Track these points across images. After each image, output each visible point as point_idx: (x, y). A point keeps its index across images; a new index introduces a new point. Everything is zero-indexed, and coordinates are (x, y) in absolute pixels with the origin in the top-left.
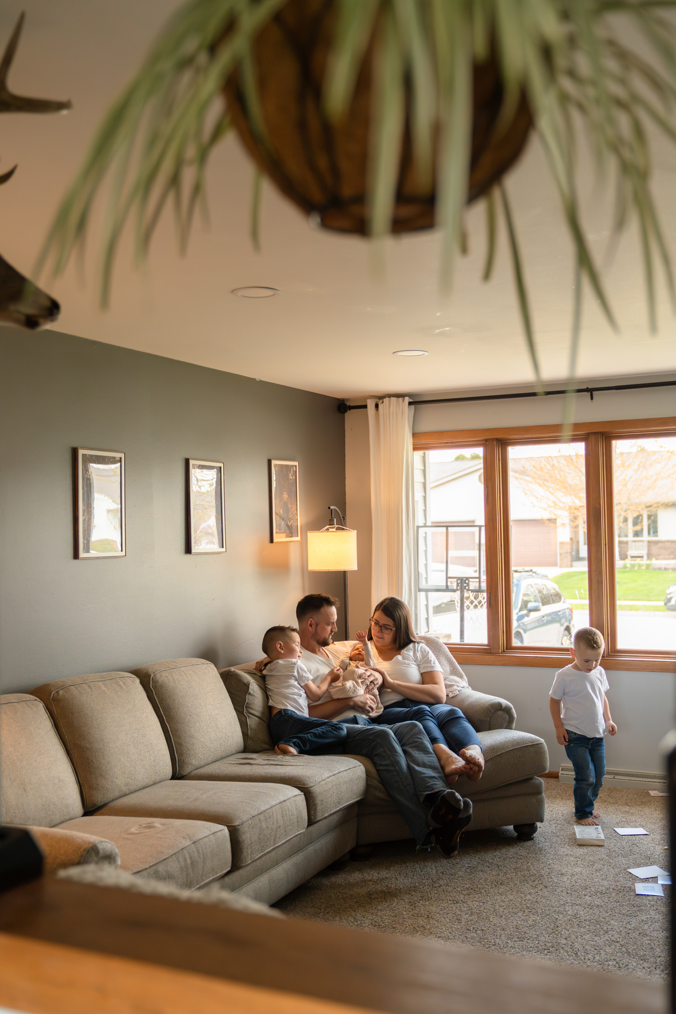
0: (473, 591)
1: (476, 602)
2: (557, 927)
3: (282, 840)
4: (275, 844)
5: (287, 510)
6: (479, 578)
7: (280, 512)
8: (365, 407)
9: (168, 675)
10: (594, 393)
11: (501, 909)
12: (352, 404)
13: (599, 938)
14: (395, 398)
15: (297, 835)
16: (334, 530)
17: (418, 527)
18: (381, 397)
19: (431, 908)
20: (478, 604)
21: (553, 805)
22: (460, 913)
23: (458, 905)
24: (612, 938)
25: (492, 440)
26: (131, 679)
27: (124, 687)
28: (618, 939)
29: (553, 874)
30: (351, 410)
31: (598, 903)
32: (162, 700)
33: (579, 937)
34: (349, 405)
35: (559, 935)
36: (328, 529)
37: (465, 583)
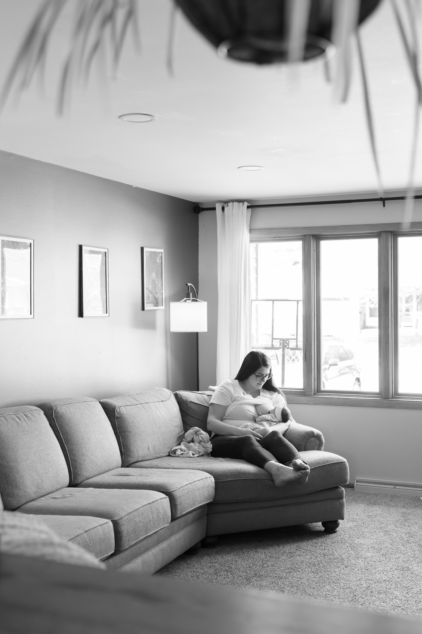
0: (292, 349)
1: (293, 357)
2: (355, 596)
3: (152, 531)
4: (147, 534)
5: (155, 286)
6: (297, 339)
7: (150, 288)
8: (214, 209)
9: (66, 408)
10: (386, 201)
11: (314, 583)
12: (204, 207)
13: (386, 604)
14: (237, 203)
15: (163, 528)
16: (190, 301)
17: (252, 301)
18: (226, 202)
19: (262, 583)
20: (295, 359)
21: (350, 507)
22: (283, 586)
23: (282, 580)
24: (396, 604)
25: (310, 235)
26: (37, 411)
27: (32, 418)
28: (400, 605)
29: (351, 558)
30: (204, 211)
31: (385, 579)
32: (62, 427)
33: (372, 603)
34: (202, 208)
35: (357, 602)
36: (185, 301)
37: (286, 343)
